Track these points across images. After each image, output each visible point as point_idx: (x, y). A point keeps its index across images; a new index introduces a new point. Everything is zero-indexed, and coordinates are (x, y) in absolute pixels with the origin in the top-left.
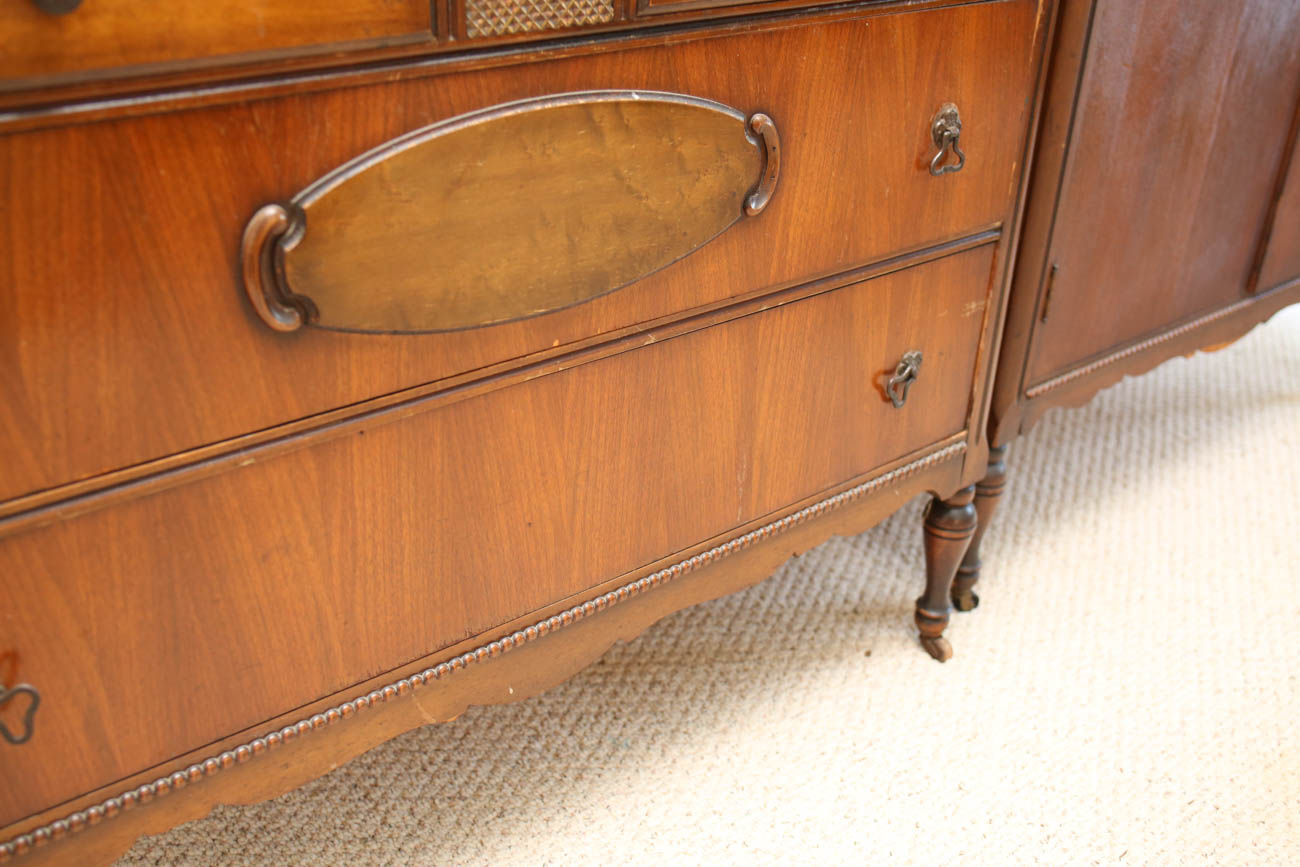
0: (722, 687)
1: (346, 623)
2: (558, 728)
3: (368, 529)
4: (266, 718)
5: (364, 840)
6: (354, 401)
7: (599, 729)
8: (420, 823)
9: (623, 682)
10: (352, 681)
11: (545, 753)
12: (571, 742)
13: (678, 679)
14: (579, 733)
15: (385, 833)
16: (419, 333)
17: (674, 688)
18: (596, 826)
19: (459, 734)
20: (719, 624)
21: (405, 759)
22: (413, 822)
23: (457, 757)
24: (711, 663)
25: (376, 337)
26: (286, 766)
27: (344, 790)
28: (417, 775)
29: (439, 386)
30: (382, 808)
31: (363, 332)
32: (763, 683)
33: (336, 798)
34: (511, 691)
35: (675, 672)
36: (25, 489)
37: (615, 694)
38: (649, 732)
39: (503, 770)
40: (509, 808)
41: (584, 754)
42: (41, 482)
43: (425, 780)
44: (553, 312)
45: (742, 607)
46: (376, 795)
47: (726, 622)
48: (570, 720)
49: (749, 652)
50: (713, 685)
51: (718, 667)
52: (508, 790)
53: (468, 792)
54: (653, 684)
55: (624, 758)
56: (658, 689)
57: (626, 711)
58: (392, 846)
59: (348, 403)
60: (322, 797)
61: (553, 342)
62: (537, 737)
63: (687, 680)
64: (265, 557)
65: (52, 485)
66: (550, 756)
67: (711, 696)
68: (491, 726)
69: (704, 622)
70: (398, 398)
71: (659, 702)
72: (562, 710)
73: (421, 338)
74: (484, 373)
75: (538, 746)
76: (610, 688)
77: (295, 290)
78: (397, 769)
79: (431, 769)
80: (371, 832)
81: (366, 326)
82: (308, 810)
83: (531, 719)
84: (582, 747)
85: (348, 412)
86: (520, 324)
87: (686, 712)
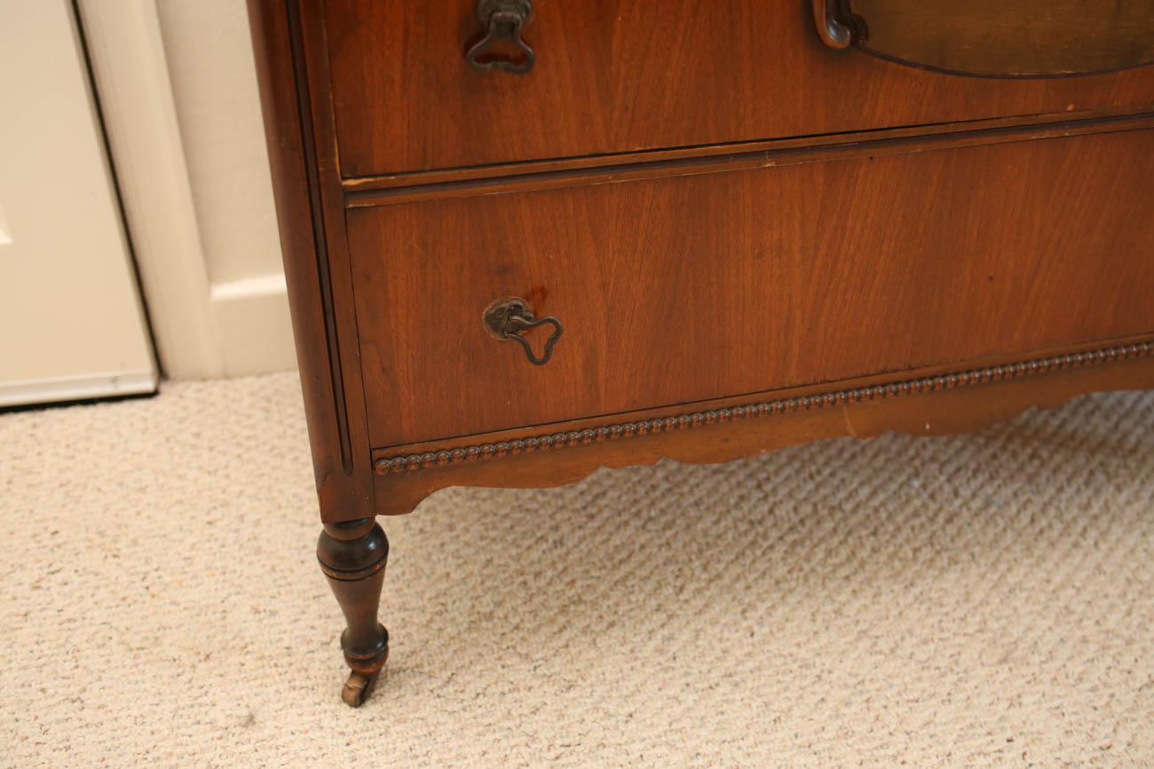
0: (1100, 477)
1: (809, 329)
2: (937, 473)
3: (852, 249)
4: (722, 396)
5: (752, 523)
6: (873, 127)
7: (975, 484)
8: (802, 522)
9: (1004, 448)
10: (799, 382)
11: (921, 491)
12: (948, 488)
13: (1058, 458)
14: (957, 482)
15: (769, 522)
16: (952, 73)
17: (1052, 465)
18: (959, 567)
19: (846, 455)
20: (1107, 417)
21: (797, 464)
22: (795, 519)
23: (841, 474)
24: (1093, 452)
25: (909, 69)
26: (727, 440)
27: (741, 476)
28: (805, 480)
29: (951, 129)
30: (771, 500)
31: (901, 62)
32: (1143, 483)
33: (733, 481)
34: (928, 427)
35: (1056, 451)
36: (590, 151)
37: (994, 456)
38: (1023, 499)
39: (882, 496)
40: (882, 530)
41: (958, 502)
42: (603, 148)
43: (811, 486)
44: (1080, 75)
45: (1133, 408)
46: (768, 487)
47: (1115, 418)
48: (950, 468)
49: (1133, 451)
50: (1092, 473)
51: (1099, 457)
52: (883, 515)
53: (848, 506)
54: (1032, 457)
55: (995, 514)
56: (1036, 462)
57: (1004, 474)
58: (774, 534)
59: (867, 128)
60: (721, 477)
61: (1068, 104)
62: (917, 475)
63: (1067, 460)
64: (760, 255)
65: (612, 151)
66: (925, 496)
67: (1087, 483)
68: (875, 456)
69: (1092, 412)
70: (912, 132)
71: (1037, 474)
72: (943, 458)
73: (950, 78)
74: (996, 124)
75: (916, 483)
76: (991, 450)
77: (854, 11)
78: (788, 471)
79: (818, 479)
80: (759, 517)
81: (905, 57)
82: (708, 484)
83: (912, 459)
84: (956, 494)
85: (866, 137)
86: (1043, 82)
87: (1061, 490)
